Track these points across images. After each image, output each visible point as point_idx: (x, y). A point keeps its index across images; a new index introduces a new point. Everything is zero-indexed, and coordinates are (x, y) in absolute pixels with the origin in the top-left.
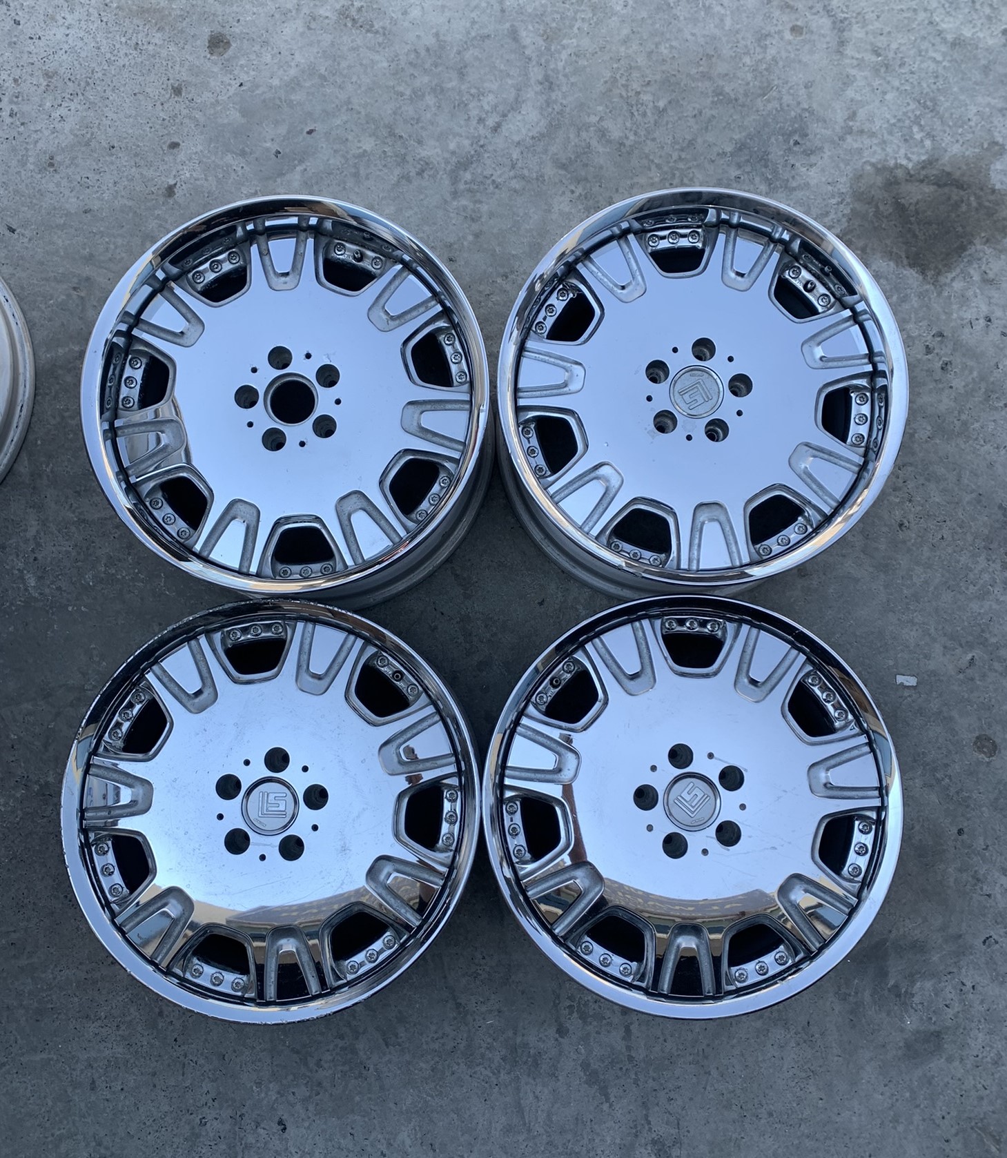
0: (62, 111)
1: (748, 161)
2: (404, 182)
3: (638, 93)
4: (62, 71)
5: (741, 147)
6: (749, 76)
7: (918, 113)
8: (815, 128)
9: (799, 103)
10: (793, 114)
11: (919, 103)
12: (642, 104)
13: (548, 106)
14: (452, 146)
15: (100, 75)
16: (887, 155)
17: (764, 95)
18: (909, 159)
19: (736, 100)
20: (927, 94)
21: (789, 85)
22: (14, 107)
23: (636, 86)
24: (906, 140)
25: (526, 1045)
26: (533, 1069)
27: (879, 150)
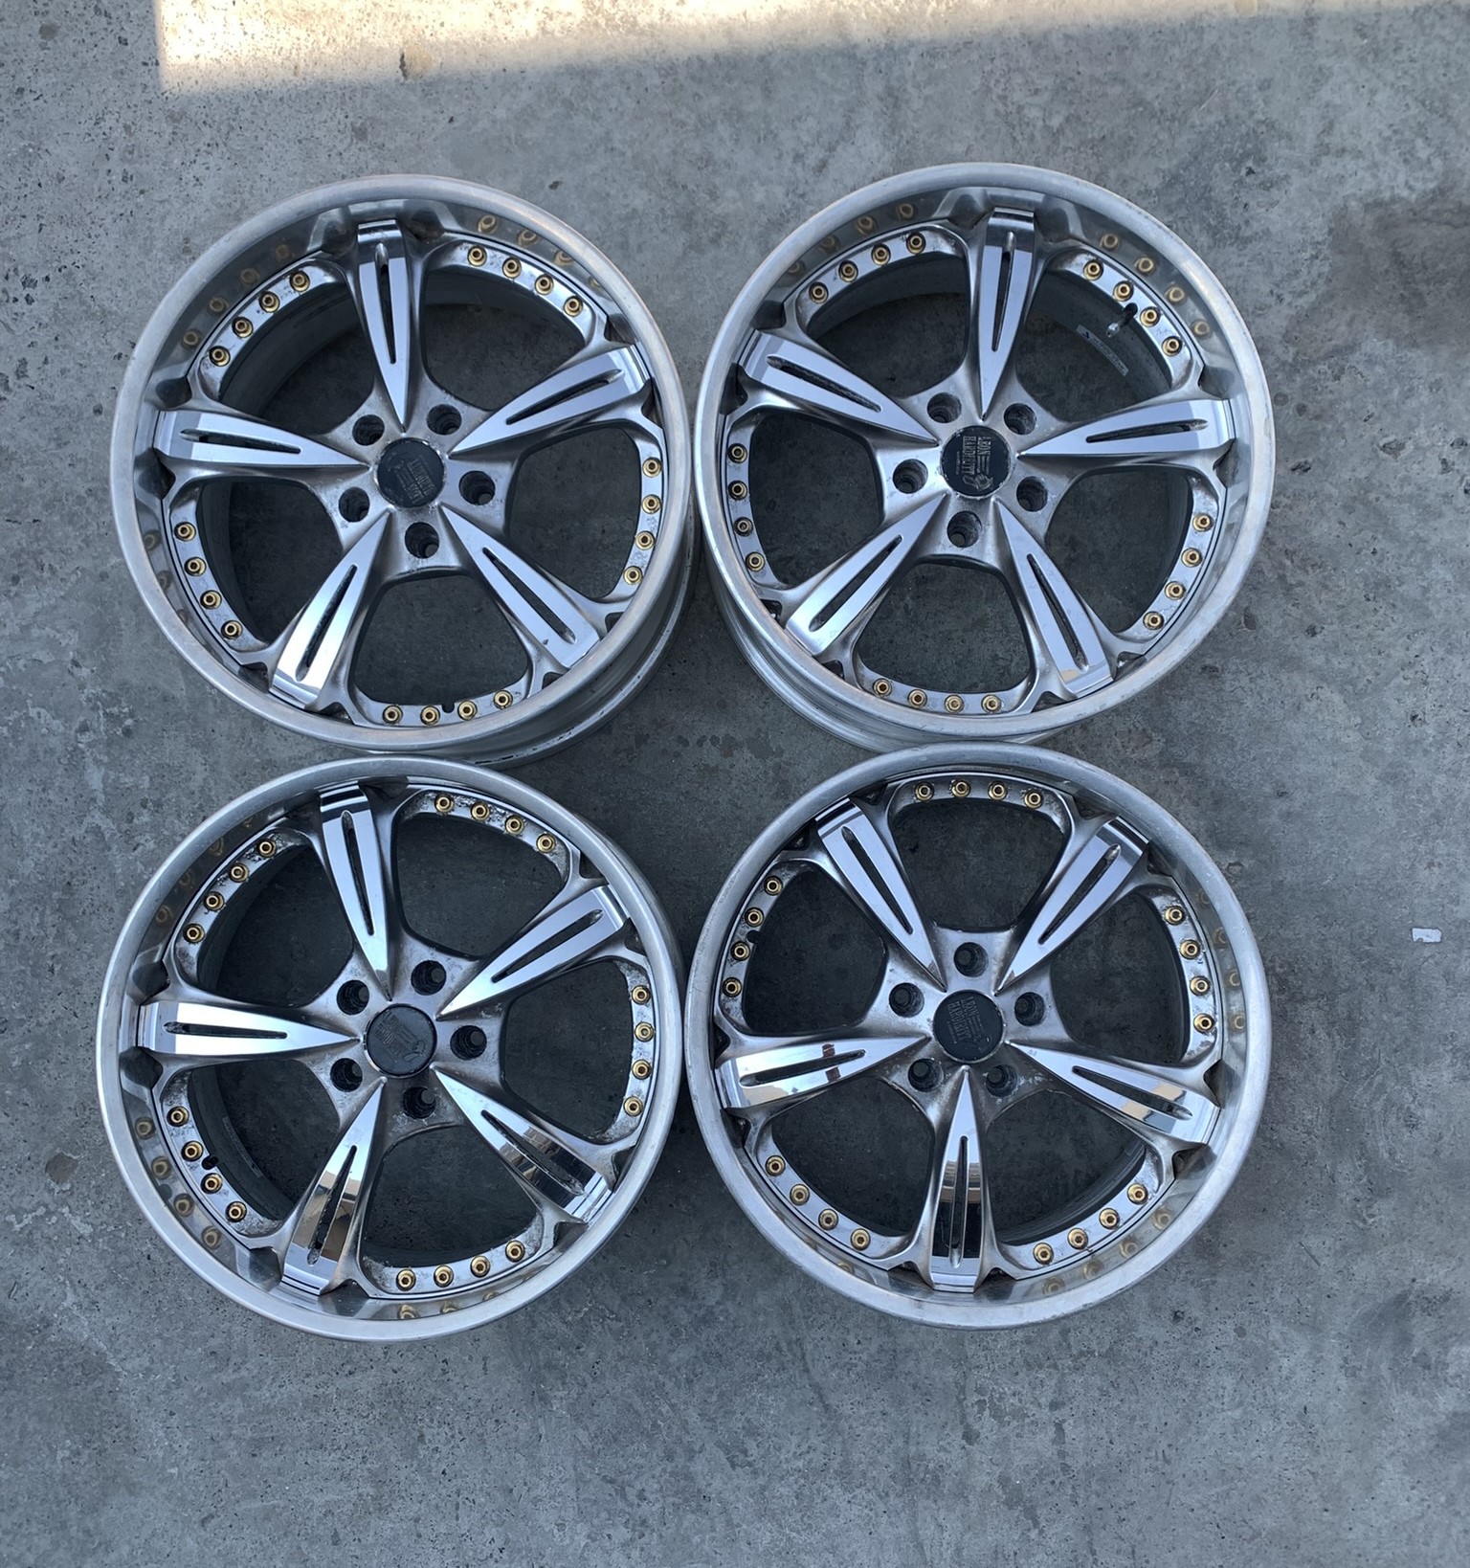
0: (197, 170)
1: (1182, 201)
2: (693, 253)
3: (1020, 108)
4: (193, 109)
5: (1173, 180)
6: (1181, 76)
7: (1422, 119)
8: (1277, 149)
9: (1252, 113)
10: (1244, 129)
11: (1423, 103)
12: (1028, 124)
13: (893, 133)
14: (759, 196)
15: (248, 114)
16: (1379, 184)
17: (1201, 102)
18: (1411, 188)
19: (1162, 111)
20: (1434, 90)
21: (1238, 86)
22: (127, 167)
23: (1018, 96)
24: (1406, 161)
25: (922, 1457)
26: (933, 1488)
27: (1368, 176)
